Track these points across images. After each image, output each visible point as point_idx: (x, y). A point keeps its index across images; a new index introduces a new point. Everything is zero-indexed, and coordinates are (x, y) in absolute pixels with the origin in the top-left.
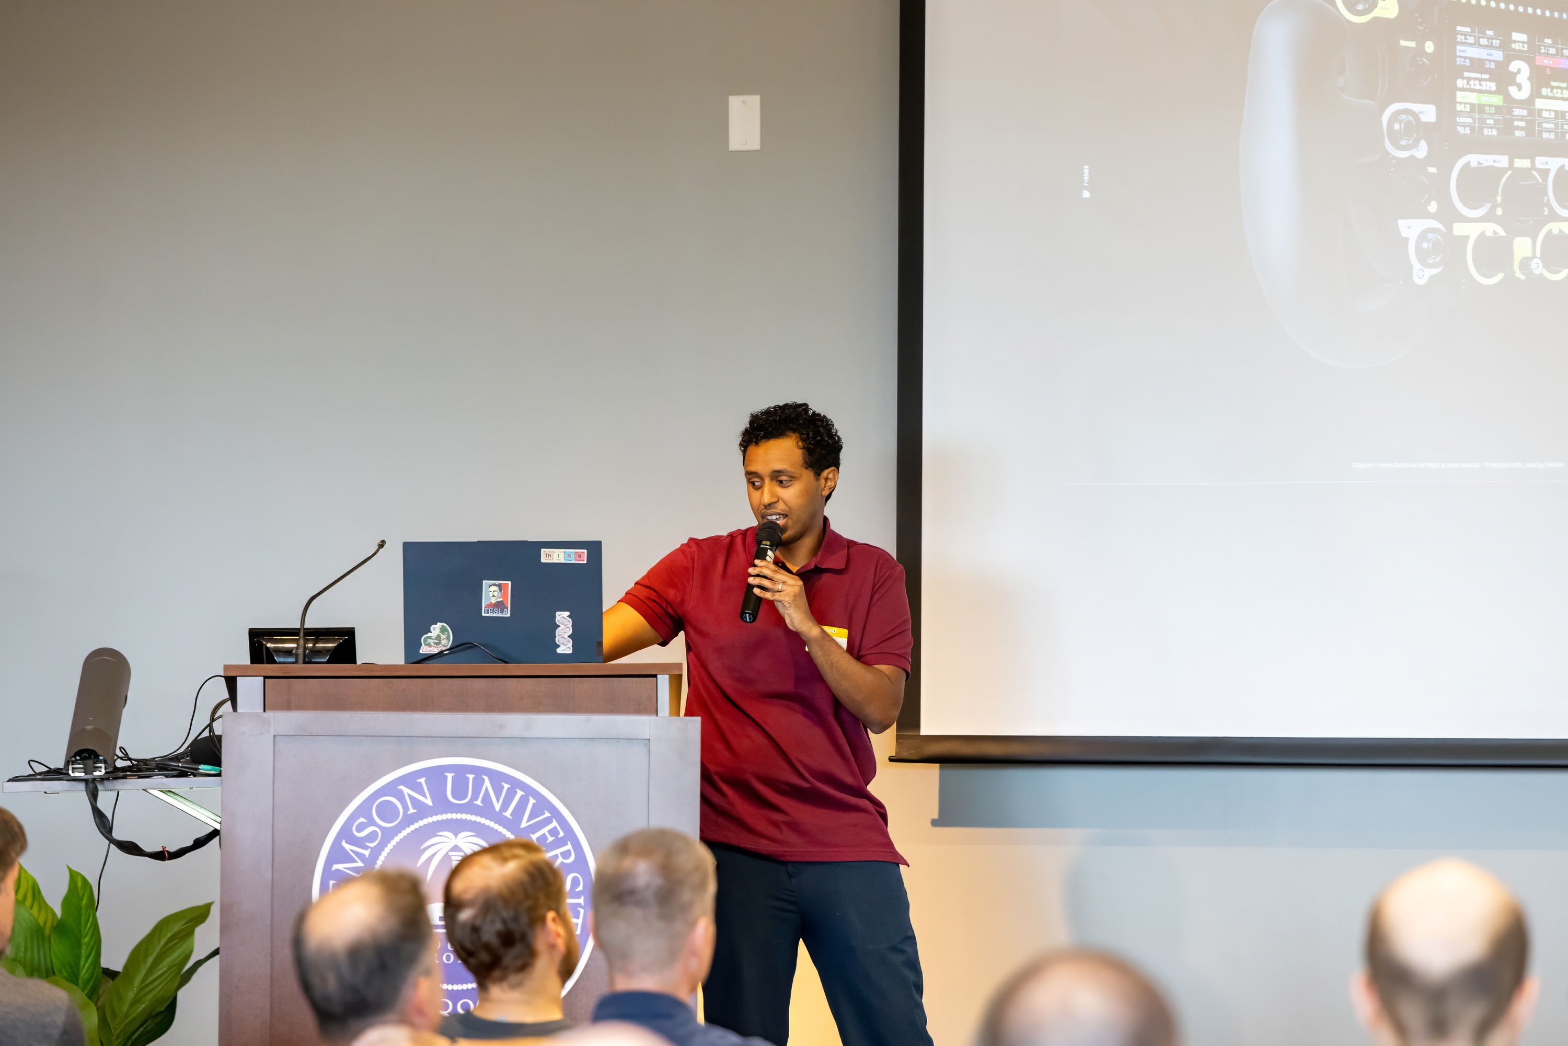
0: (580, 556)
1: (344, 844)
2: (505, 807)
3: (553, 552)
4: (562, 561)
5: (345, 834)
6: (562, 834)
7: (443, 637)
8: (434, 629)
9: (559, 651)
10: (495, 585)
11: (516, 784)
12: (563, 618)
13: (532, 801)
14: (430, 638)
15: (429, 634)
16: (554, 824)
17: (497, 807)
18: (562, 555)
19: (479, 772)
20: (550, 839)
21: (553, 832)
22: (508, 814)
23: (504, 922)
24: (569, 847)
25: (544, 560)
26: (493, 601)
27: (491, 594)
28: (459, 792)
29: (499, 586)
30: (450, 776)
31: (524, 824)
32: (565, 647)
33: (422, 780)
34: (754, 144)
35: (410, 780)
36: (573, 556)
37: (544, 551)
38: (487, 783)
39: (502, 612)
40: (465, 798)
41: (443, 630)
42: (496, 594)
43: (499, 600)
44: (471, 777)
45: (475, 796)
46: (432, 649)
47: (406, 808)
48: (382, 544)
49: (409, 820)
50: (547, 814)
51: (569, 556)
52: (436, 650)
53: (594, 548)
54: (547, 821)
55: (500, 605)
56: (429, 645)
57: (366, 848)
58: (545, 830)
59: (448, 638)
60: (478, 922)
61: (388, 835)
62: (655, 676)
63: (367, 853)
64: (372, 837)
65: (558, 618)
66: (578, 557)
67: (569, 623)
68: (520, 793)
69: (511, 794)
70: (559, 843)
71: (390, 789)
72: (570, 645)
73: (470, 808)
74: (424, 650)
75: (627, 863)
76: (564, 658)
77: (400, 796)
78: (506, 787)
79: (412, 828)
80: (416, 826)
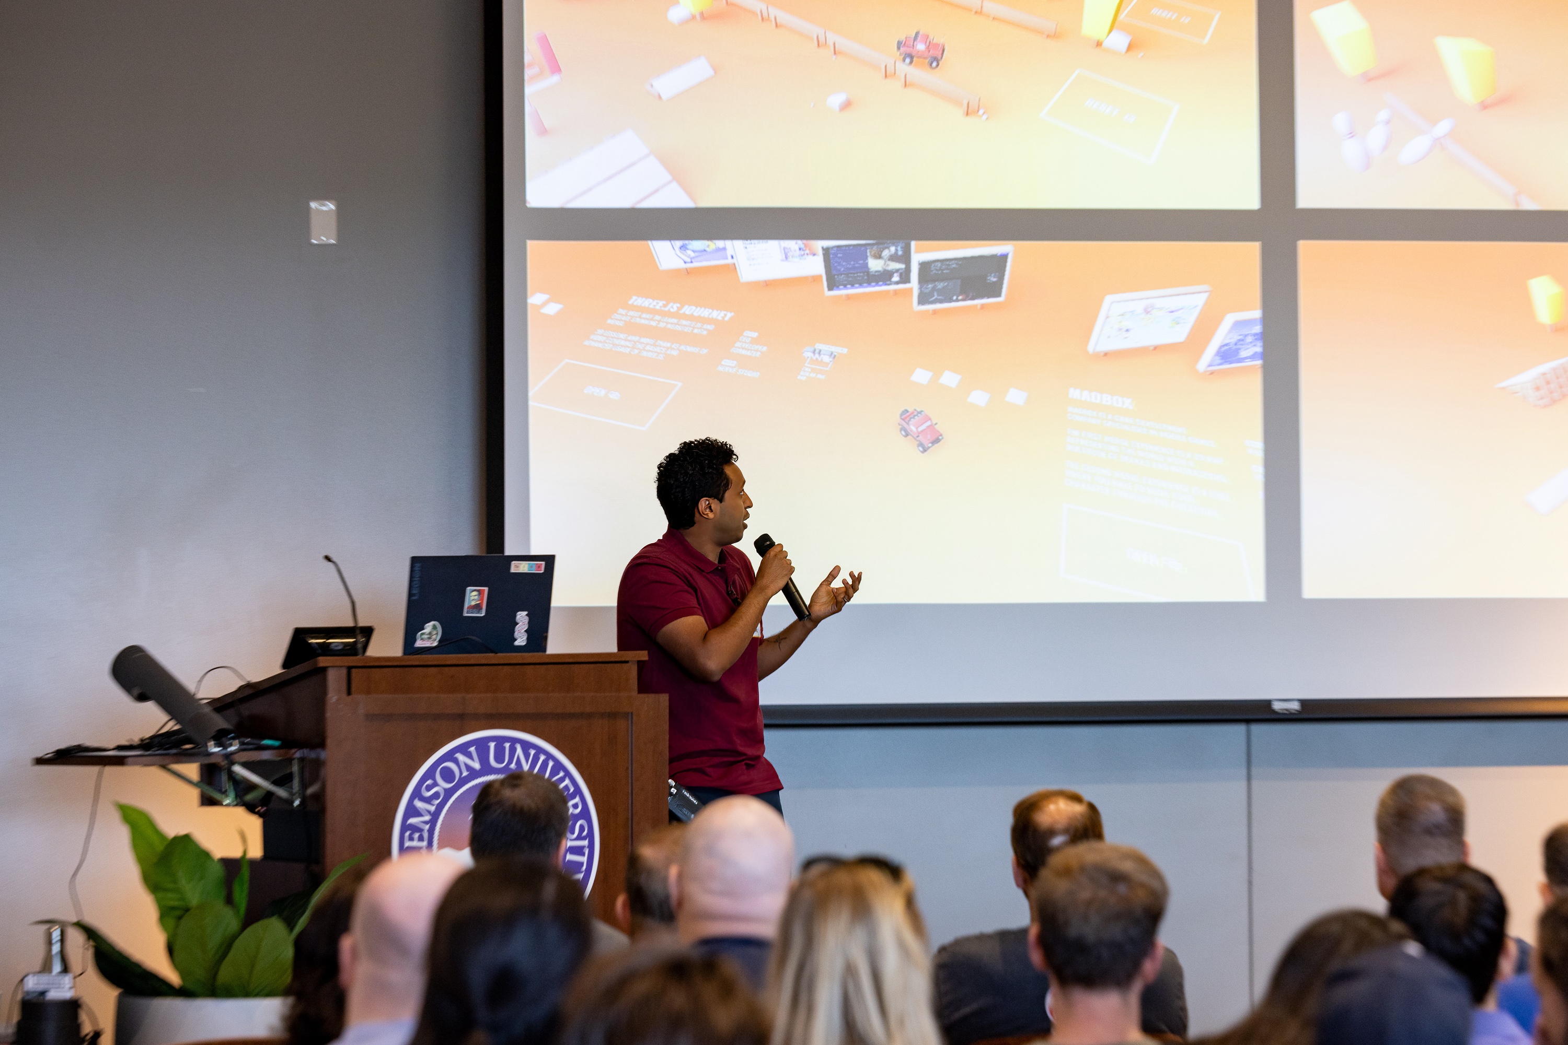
1: (416, 802)
3: (520, 564)
4: (527, 571)
5: (417, 794)
6: (572, 790)
7: (434, 633)
9: (517, 643)
10: (475, 590)
11: (540, 750)
12: (522, 617)
13: (551, 764)
14: (424, 634)
15: (424, 631)
16: (567, 782)
17: (526, 769)
18: (527, 566)
19: (514, 741)
21: (567, 787)
25: (513, 570)
26: (473, 603)
27: (472, 598)
28: (499, 757)
29: (478, 591)
32: (521, 639)
33: (472, 749)
35: (463, 749)
36: (534, 567)
37: (513, 563)
38: (519, 750)
39: (479, 612)
40: (503, 762)
41: (434, 627)
42: (475, 598)
43: (478, 602)
44: (508, 745)
45: (510, 762)
46: (425, 643)
47: (461, 773)
48: (328, 558)
49: (463, 781)
50: (562, 774)
51: (532, 567)
52: (427, 644)
53: (549, 560)
55: (478, 607)
56: (423, 640)
57: (433, 805)
58: (561, 786)
59: (438, 635)
61: (449, 793)
63: (433, 809)
64: (436, 795)
65: (518, 616)
66: (538, 568)
67: (526, 620)
68: (542, 758)
71: (449, 756)
72: (525, 638)
74: (419, 644)
76: (520, 649)
77: (456, 761)
78: (533, 752)
79: (466, 787)
80: (469, 785)
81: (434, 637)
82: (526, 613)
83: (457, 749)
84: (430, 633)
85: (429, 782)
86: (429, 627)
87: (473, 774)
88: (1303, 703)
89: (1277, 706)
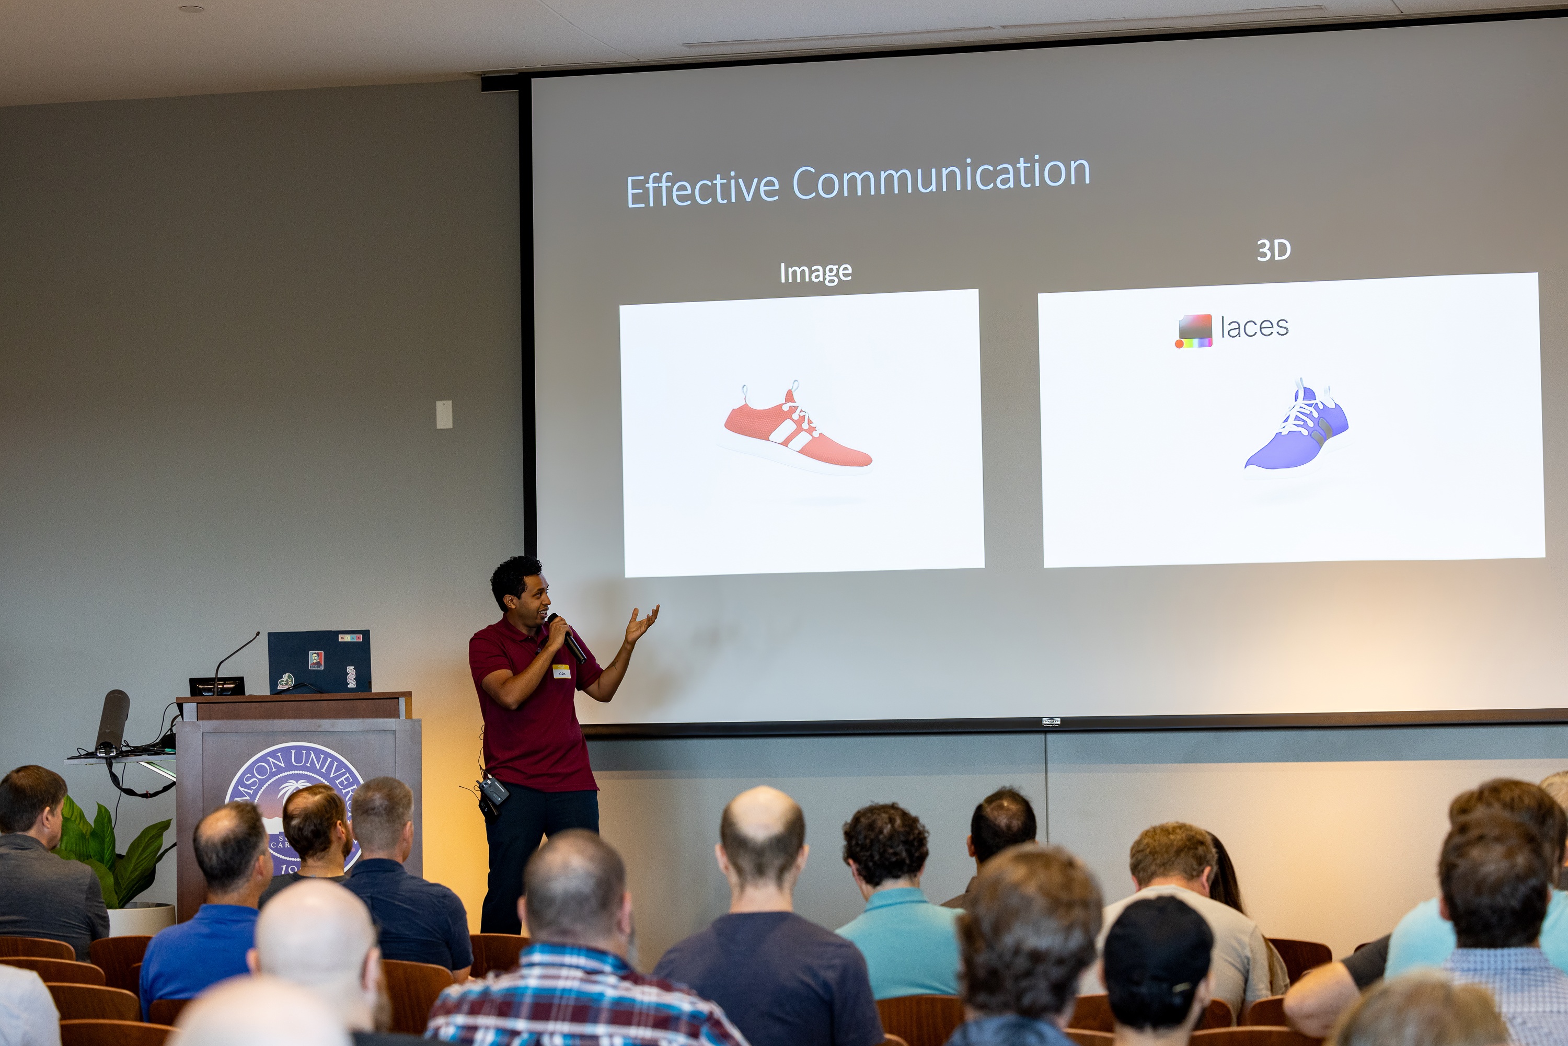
0: (358, 638)
1: (239, 787)
2: (322, 767)
3: (345, 636)
4: (350, 641)
5: (240, 782)
6: (351, 780)
7: (289, 680)
8: (285, 676)
9: (349, 686)
10: (315, 653)
11: (328, 755)
12: (351, 670)
13: (336, 763)
14: (283, 681)
15: (282, 679)
16: (348, 775)
17: (318, 767)
18: (349, 637)
19: (308, 749)
20: (346, 783)
21: (347, 779)
22: (323, 770)
23: (315, 826)
25: (340, 640)
26: (315, 661)
27: (314, 658)
28: (298, 760)
29: (317, 654)
30: (293, 752)
31: (332, 776)
32: (352, 684)
33: (279, 754)
34: (450, 425)
35: (273, 754)
36: (355, 638)
37: (340, 636)
38: (313, 755)
39: (319, 667)
40: (301, 763)
41: (289, 677)
42: (316, 658)
43: (318, 661)
44: (304, 752)
45: (307, 762)
46: (284, 687)
47: (271, 769)
48: (258, 634)
49: (273, 775)
50: (344, 770)
51: (353, 638)
52: (285, 687)
53: (366, 634)
54: (344, 774)
55: (318, 664)
56: (283, 685)
57: (251, 789)
58: (343, 778)
59: (292, 681)
60: (301, 826)
61: (262, 783)
62: (398, 698)
63: (251, 792)
64: (254, 783)
65: (348, 670)
66: (359, 638)
67: (354, 672)
68: (329, 760)
69: (325, 760)
70: (351, 785)
71: (263, 759)
72: (355, 683)
73: (304, 768)
74: (280, 687)
76: (352, 690)
77: (268, 762)
78: (322, 756)
79: (275, 778)
80: (277, 777)
81: (290, 683)
82: (353, 667)
83: (269, 754)
84: (287, 681)
85: (249, 775)
86: (285, 677)
87: (280, 770)
88: (1063, 719)
89: (1045, 722)
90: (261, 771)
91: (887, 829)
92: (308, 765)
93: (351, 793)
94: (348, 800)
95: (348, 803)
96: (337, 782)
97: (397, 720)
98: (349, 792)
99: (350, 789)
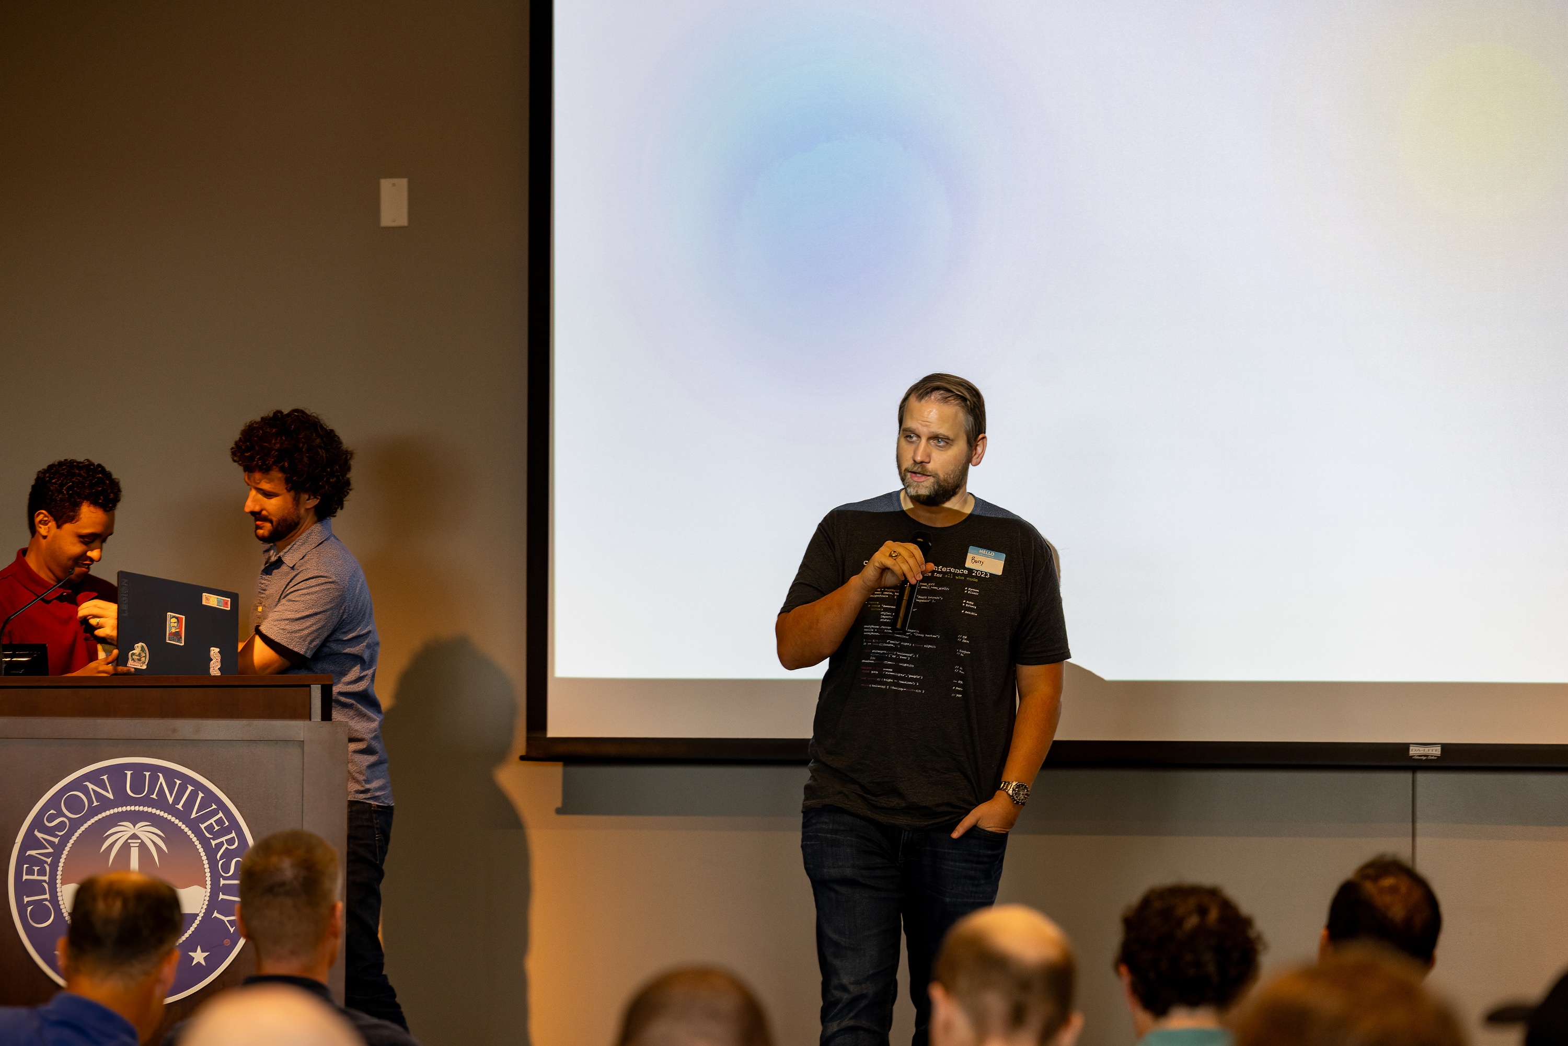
2: (177, 800)
6: (227, 824)
7: (143, 655)
9: (212, 674)
10: (174, 617)
12: (214, 651)
14: (133, 654)
16: (221, 815)
17: (171, 801)
19: (155, 769)
21: (219, 822)
22: (180, 806)
24: (233, 835)
25: (205, 602)
26: (174, 630)
27: (172, 625)
28: (137, 787)
29: (177, 618)
30: (129, 773)
31: (193, 815)
34: (403, 221)
38: (162, 779)
39: (179, 641)
40: (142, 793)
41: (143, 649)
42: (175, 625)
43: (178, 630)
44: (147, 774)
46: (135, 664)
49: (94, 812)
50: (214, 807)
52: (138, 666)
55: (178, 636)
56: (132, 661)
57: (56, 836)
58: (212, 821)
62: (309, 686)
63: (56, 840)
65: (211, 651)
67: (219, 654)
69: (182, 789)
72: (220, 669)
73: (147, 801)
74: (129, 665)
75: (274, 860)
78: (178, 782)
79: (96, 818)
80: (100, 816)
83: (87, 777)
85: (52, 811)
87: (105, 804)
90: (75, 804)
91: (1192, 921)
92: (154, 796)
93: (226, 846)
94: (221, 858)
95: (221, 862)
96: (203, 826)
97: (307, 722)
98: (222, 844)
99: (223, 839)
